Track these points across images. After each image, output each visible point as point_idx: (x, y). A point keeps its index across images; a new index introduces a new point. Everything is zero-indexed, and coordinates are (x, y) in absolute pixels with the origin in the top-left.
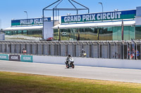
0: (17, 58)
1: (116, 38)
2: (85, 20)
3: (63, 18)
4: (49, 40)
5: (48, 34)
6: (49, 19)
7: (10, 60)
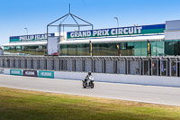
0: (33, 73)
1: (140, 53)
2: (96, 36)
3: (69, 34)
6: (53, 35)
7: (24, 75)
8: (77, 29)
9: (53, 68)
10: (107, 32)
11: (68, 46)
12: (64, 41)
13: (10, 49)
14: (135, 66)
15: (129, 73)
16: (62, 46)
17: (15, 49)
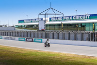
1: (89, 29)
2: (65, 20)
3: (50, 19)
4: (43, 30)
5: (42, 27)
6: (42, 19)
7: (26, 41)
8: (55, 16)
9: (42, 37)
10: (71, 18)
11: (50, 25)
12: (48, 23)
13: (19, 27)
14: (86, 36)
15: (83, 40)
16: (47, 25)
17: (21, 27)
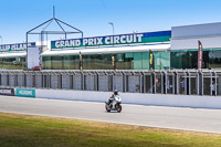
0: (9, 92)
1: (141, 66)
2: (87, 45)
3: (53, 43)
4: (36, 69)
5: (33, 61)
6: (33, 44)
8: (63, 37)
9: (34, 85)
10: (100, 40)
11: (53, 58)
12: (48, 52)
14: (134, 82)
15: (128, 91)
16: (45, 58)
